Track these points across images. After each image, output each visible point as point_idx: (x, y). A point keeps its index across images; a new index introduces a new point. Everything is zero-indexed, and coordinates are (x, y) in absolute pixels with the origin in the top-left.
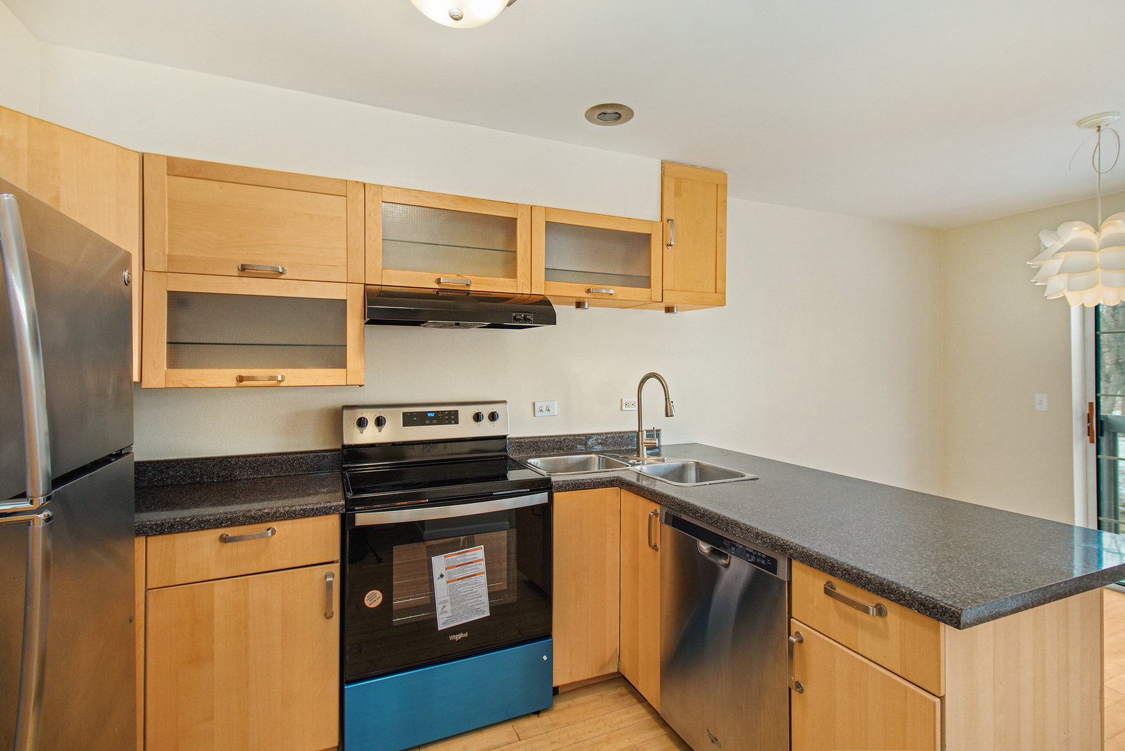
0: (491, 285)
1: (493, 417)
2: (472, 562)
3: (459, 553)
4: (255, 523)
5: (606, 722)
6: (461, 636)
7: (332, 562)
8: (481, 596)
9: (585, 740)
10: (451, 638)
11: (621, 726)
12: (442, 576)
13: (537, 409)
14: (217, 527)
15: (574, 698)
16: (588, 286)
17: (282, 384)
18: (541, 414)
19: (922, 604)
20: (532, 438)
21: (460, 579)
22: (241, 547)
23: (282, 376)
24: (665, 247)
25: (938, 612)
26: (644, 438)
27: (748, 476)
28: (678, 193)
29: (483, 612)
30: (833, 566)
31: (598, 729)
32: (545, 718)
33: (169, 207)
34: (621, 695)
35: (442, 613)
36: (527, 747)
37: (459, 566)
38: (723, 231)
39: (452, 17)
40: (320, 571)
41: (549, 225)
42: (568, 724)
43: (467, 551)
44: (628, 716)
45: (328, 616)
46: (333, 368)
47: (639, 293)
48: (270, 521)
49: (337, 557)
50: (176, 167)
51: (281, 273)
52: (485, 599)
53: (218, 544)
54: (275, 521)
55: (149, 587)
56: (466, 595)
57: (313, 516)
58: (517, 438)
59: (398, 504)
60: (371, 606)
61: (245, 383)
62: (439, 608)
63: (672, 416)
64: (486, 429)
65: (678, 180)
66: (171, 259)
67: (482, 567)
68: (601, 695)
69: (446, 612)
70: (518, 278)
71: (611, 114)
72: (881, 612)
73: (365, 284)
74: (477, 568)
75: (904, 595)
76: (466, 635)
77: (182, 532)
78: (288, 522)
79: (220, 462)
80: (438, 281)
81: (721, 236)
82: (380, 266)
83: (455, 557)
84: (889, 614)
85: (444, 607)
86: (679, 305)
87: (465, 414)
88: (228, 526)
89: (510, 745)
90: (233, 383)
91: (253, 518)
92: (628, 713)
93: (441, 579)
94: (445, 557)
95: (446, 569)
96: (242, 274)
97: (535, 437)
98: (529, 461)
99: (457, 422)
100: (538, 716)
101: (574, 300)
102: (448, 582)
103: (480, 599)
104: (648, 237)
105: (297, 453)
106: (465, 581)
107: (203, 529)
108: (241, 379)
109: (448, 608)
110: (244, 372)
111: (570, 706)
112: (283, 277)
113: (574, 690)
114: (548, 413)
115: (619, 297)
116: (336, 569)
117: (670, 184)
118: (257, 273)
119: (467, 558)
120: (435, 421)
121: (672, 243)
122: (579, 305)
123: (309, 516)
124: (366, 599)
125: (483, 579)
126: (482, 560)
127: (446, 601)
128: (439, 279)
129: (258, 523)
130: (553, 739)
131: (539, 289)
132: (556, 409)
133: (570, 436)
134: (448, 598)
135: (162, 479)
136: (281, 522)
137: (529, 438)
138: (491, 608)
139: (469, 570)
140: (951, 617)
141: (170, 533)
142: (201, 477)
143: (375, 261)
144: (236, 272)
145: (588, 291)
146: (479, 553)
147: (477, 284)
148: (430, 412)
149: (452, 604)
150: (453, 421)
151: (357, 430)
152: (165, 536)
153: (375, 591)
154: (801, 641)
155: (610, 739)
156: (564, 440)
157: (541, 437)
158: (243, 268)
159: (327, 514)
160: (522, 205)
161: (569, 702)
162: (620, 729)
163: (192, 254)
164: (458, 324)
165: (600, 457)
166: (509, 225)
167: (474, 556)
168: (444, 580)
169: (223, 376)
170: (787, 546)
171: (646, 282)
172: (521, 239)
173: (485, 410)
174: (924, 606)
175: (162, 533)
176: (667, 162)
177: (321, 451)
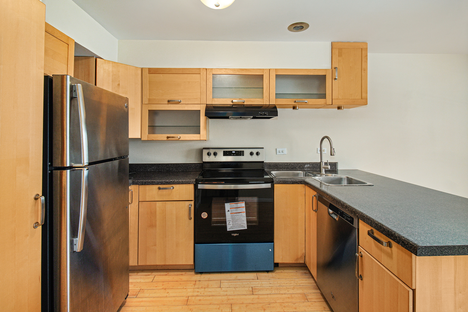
0: (252, 102)
1: (258, 154)
2: (240, 207)
3: (235, 203)
4: (168, 184)
5: (295, 281)
6: (236, 235)
7: (192, 201)
8: (244, 221)
9: (284, 286)
10: (232, 234)
11: (301, 285)
12: (229, 211)
13: (278, 151)
14: (157, 185)
15: (285, 270)
16: (295, 100)
17: (180, 139)
18: (279, 153)
19: (403, 242)
20: (275, 163)
21: (235, 213)
22: (164, 192)
23: (180, 137)
24: (333, 80)
25: (409, 246)
26: (323, 165)
27: (368, 184)
28: (340, 55)
29: (245, 227)
30: (371, 222)
31: (291, 283)
32: (270, 274)
33: (149, 84)
34: (305, 273)
35: (229, 225)
36: (260, 282)
37: (235, 208)
38: (366, 70)
39: (216, 6)
40: (188, 203)
41: (277, 76)
42: (279, 279)
43: (238, 203)
44: (306, 282)
45: (190, 219)
46: (196, 134)
47: (321, 101)
48: (172, 184)
49: (193, 199)
50: (151, 71)
51: (180, 102)
52: (245, 222)
53: (158, 190)
54: (174, 184)
55: (139, 201)
56: (238, 220)
57: (185, 184)
58: (269, 163)
59: (214, 182)
60: (204, 218)
61: (169, 139)
62: (228, 223)
63: (334, 155)
64: (255, 158)
65: (340, 49)
66: (149, 100)
67: (244, 210)
68: (296, 271)
69: (230, 225)
70: (264, 98)
71: (299, 27)
72: (390, 245)
73: (207, 104)
74: (242, 210)
75: (396, 237)
76: (238, 235)
77: (148, 185)
78: (178, 185)
79: (167, 165)
80: (232, 102)
81: (365, 72)
82: (211, 97)
83: (234, 205)
84: (393, 247)
85: (230, 222)
86: (344, 106)
87: (247, 152)
88: (160, 184)
89: (253, 280)
90: (166, 139)
91: (167, 182)
92: (306, 281)
93: (228, 212)
94: (230, 204)
95: (230, 208)
96: (168, 103)
97: (276, 163)
98: (272, 172)
99: (243, 155)
100: (268, 273)
101: (292, 106)
102: (231, 214)
103: (243, 222)
104: (324, 77)
105: (189, 164)
106: (237, 214)
107: (153, 184)
108: (168, 137)
109: (231, 223)
110: (169, 135)
111: (282, 272)
112: (180, 103)
113: (286, 267)
114: (282, 153)
115: (310, 104)
116: (192, 203)
117: (336, 52)
118: (173, 103)
119: (238, 205)
120: (235, 155)
121: (337, 78)
122: (294, 108)
123: (184, 184)
124: (202, 215)
125: (244, 214)
126: (244, 207)
127: (230, 221)
128: (232, 101)
129: (169, 184)
130: (271, 282)
131: (273, 102)
132: (286, 152)
133: (292, 163)
134: (231, 219)
135: (151, 170)
136: (176, 185)
137: (274, 163)
138: (248, 226)
139: (239, 210)
140: (414, 249)
141: (145, 185)
142: (161, 170)
143: (210, 96)
144: (167, 103)
145: (295, 102)
146: (243, 204)
147: (247, 102)
148: (233, 151)
149: (232, 222)
150: (242, 155)
151: (207, 156)
152: (143, 186)
153: (205, 213)
154: (361, 256)
155: (294, 288)
156: (289, 165)
157: (279, 163)
158: (169, 101)
159: (190, 184)
160: (266, 69)
161: (282, 271)
162: (300, 286)
163: (155, 98)
164: (241, 117)
165: (304, 172)
166: (261, 77)
167: (241, 205)
168: (229, 212)
169: (163, 137)
170: (356, 212)
171: (323, 96)
172: (265, 83)
173: (255, 151)
174: (404, 243)
175: (142, 184)
176: (334, 42)
177: (196, 164)
